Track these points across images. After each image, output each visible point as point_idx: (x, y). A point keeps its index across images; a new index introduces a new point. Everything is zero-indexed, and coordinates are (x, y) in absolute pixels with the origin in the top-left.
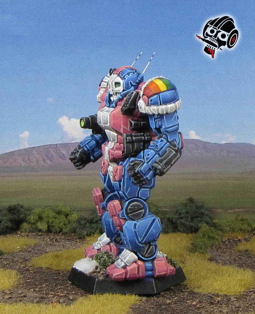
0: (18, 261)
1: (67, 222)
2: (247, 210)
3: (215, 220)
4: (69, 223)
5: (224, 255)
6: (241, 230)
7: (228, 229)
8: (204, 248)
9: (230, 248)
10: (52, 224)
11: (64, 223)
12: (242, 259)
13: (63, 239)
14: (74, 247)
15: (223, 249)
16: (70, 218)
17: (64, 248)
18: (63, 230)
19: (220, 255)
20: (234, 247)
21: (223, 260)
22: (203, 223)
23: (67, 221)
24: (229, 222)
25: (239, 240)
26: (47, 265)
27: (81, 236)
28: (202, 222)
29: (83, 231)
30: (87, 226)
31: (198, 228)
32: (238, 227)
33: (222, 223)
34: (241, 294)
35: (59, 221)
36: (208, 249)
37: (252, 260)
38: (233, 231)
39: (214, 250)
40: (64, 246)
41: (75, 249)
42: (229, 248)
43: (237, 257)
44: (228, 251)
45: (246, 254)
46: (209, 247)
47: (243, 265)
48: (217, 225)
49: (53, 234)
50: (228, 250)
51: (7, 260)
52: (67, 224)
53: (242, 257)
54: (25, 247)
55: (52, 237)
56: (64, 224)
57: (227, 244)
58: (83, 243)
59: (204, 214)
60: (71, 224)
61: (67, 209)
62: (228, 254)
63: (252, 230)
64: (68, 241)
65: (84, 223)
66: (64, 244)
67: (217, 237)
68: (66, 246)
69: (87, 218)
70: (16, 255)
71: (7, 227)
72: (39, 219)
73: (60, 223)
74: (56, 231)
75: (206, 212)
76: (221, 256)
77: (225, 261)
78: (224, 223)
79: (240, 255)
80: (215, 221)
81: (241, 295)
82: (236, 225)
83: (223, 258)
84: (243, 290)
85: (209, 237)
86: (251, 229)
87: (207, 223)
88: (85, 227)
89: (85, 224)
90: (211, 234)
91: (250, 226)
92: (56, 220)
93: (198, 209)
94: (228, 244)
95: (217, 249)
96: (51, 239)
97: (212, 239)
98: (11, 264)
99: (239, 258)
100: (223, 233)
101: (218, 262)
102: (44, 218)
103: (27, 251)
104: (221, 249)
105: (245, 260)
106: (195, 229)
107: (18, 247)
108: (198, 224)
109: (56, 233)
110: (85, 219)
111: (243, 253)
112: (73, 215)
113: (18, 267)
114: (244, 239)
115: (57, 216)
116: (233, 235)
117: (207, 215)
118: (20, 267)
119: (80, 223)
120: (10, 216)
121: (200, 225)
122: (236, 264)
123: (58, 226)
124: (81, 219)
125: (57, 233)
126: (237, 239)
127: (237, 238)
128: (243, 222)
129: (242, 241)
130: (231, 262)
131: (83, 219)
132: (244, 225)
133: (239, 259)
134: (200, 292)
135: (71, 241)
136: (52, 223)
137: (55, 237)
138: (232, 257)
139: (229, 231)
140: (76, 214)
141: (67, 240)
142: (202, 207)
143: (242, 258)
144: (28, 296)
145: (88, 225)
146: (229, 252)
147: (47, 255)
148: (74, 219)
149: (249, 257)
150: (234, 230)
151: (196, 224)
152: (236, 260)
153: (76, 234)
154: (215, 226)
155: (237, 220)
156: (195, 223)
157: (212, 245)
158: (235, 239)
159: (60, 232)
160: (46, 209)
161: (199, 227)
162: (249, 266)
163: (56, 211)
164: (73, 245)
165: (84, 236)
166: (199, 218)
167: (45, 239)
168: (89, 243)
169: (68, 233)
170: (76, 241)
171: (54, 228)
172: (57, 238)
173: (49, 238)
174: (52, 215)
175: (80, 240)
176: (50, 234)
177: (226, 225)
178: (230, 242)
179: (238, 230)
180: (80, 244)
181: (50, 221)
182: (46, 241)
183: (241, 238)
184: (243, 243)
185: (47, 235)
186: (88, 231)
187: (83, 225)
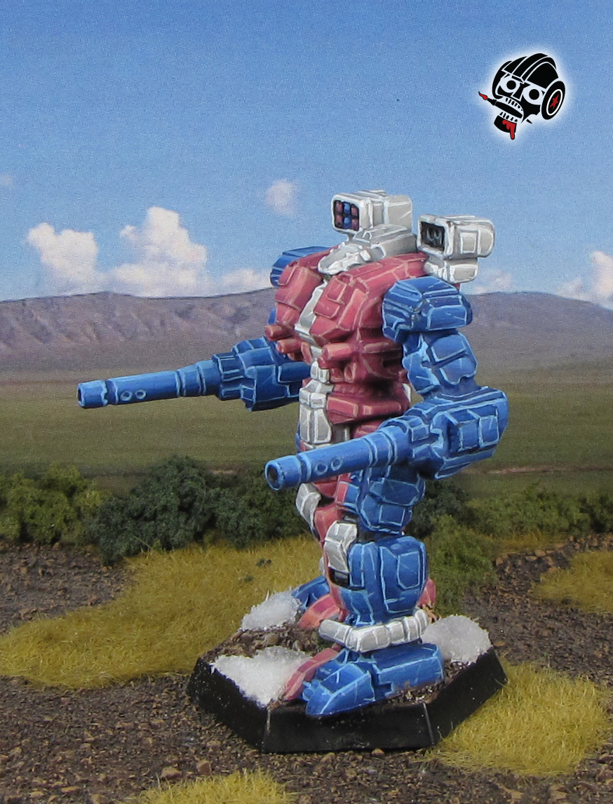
1: (72, 514)
3: (470, 499)
4: (80, 516)
5: (507, 616)
7: (507, 525)
9: (520, 590)
10: (32, 521)
11: (65, 517)
12: (557, 632)
13: (63, 565)
14: (94, 597)
15: (500, 593)
16: (82, 500)
17: (69, 599)
18: (65, 538)
19: (496, 618)
20: (529, 586)
21: (507, 637)
22: (440, 515)
23: (72, 510)
25: (539, 560)
27: (114, 558)
28: (438, 511)
29: (118, 544)
30: (129, 528)
31: (429, 526)
32: (532, 520)
33: (491, 508)
35: (51, 511)
36: (461, 596)
37: (585, 636)
38: (520, 528)
39: (478, 598)
40: (65, 590)
41: (94, 603)
42: (517, 589)
43: (542, 622)
44: (516, 600)
45: (567, 613)
46: (465, 591)
47: (563, 657)
48: (477, 514)
49: (36, 549)
50: (514, 596)
52: (72, 520)
55: (33, 559)
56: (66, 521)
57: (509, 577)
60: (85, 520)
61: (72, 475)
62: (517, 614)
63: (571, 525)
64: (77, 570)
65: (120, 520)
66: (67, 585)
68: (71, 592)
73: (53, 515)
74: (44, 540)
76: (499, 618)
78: (497, 509)
80: (474, 504)
82: (529, 514)
83: (507, 630)
84: (581, 757)
85: (462, 559)
86: (568, 524)
87: (452, 512)
88: (120, 532)
89: (123, 522)
90: (466, 553)
91: (565, 514)
92: (43, 510)
94: (513, 576)
95: (484, 593)
99: (550, 628)
100: (493, 536)
102: (9, 502)
104: (496, 595)
105: (567, 633)
106: (420, 530)
108: (427, 517)
109: (43, 543)
110: (123, 508)
111: (557, 609)
112: (88, 495)
114: (552, 557)
115: (44, 495)
116: (522, 542)
117: (452, 489)
119: (108, 524)
121: (433, 520)
123: (48, 527)
124: (112, 509)
125: (45, 544)
126: (534, 558)
127: (534, 555)
128: (545, 503)
129: (549, 567)
131: (117, 509)
132: (548, 510)
133: (550, 632)
134: (458, 766)
135: (85, 573)
136: (32, 517)
137: (42, 559)
138: (528, 626)
139: (511, 531)
140: (95, 490)
141: (75, 567)
143: (559, 628)
145: (129, 525)
146: (520, 606)
148: (91, 506)
149: (575, 625)
150: (522, 528)
151: (424, 518)
152: (542, 637)
153: (99, 550)
154: (472, 518)
155: (529, 498)
156: (421, 515)
158: (527, 558)
159: (54, 540)
160: (15, 476)
161: (433, 525)
163: (43, 481)
164: (90, 586)
165: (120, 558)
166: (430, 500)
167: (16, 567)
168: (134, 578)
169: (76, 546)
170: (100, 573)
171: (38, 530)
172: (48, 563)
173: (26, 564)
174: (31, 497)
175: (111, 568)
176: (28, 545)
177: (501, 515)
178: (514, 566)
179: (535, 527)
180: (110, 584)
181: (28, 511)
182: (18, 574)
183: (544, 554)
184: (551, 570)
185: (20, 550)
186: (131, 543)
187: (116, 525)
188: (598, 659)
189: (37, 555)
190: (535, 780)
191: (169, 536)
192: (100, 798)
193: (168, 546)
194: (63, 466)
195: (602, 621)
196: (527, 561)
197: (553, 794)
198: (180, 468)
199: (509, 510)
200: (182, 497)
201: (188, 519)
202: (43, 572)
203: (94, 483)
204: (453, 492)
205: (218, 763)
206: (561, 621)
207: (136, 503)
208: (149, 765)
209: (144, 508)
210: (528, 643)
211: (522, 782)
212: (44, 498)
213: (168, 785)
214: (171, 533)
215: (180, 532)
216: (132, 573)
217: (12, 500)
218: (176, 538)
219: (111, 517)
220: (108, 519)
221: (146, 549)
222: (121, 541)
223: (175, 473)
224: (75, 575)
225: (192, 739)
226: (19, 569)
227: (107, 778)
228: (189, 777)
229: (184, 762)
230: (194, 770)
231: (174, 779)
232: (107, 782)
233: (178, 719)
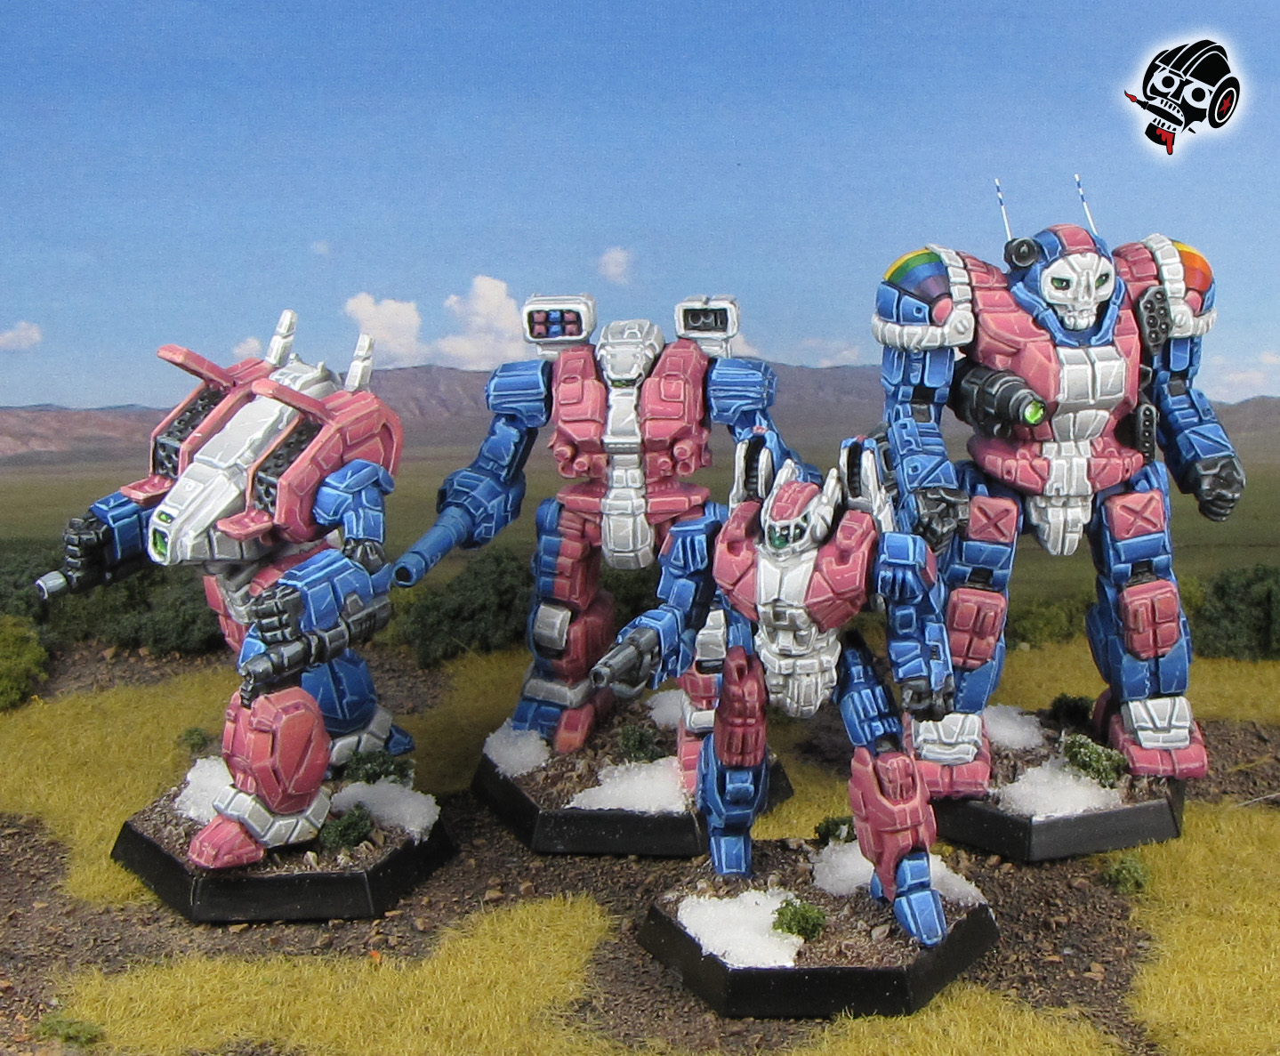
13: (377, 668)
14: (411, 705)
27: (430, 660)
29: (433, 646)
30: (446, 629)
60: (398, 619)
69: (443, 605)
88: (436, 634)
89: (439, 623)
110: (439, 608)
124: (428, 608)
131: (433, 608)
135: (399, 677)
141: (388, 670)
145: (446, 626)
164: (406, 692)
165: (437, 661)
168: (451, 682)
169: (389, 647)
170: (416, 677)
175: (427, 671)
180: (426, 690)
186: (448, 644)
187: (432, 625)
191: (487, 638)
192: (424, 922)
193: (486, 648)
198: (498, 561)
200: (500, 594)
201: (507, 618)
205: (542, 884)
207: (453, 601)
208: (471, 887)
209: (461, 608)
213: (491, 907)
214: (490, 633)
215: (501, 632)
216: (450, 677)
218: (497, 637)
219: (427, 617)
220: (423, 619)
221: (464, 651)
222: (437, 642)
223: (493, 568)
224: (389, 679)
225: (515, 860)
227: (430, 901)
228: (512, 900)
229: (507, 884)
230: (517, 892)
231: (497, 902)
232: (430, 905)
233: (501, 838)
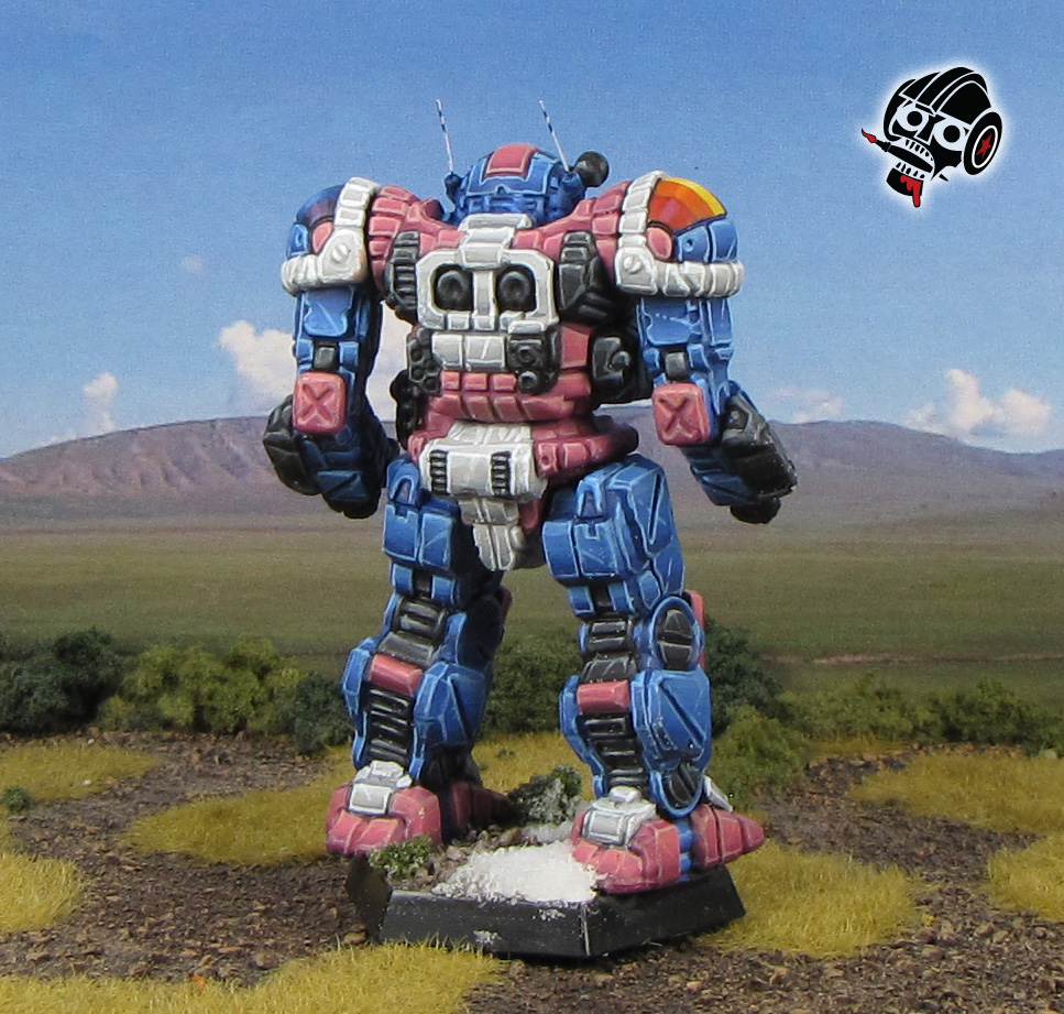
0: (83, 829)
1: (262, 695)
2: (880, 658)
3: (783, 692)
4: (271, 696)
5: (812, 816)
6: (875, 729)
7: (829, 724)
8: (740, 792)
9: (835, 792)
10: (210, 704)
12: (872, 832)
13: (247, 754)
14: (283, 783)
15: (808, 795)
16: (275, 679)
17: (250, 786)
18: (252, 725)
19: (797, 818)
20: (847, 788)
21: (808, 834)
22: (740, 704)
23: (263, 690)
24: (832, 700)
25: (867, 765)
26: (183, 846)
27: (313, 745)
28: (737, 701)
29: (318, 728)
30: (333, 708)
31: (725, 718)
32: (864, 720)
33: (810, 703)
34: (863, 953)
35: (234, 690)
36: (756, 795)
37: (907, 835)
38: (847, 731)
39: (778, 798)
40: (247, 778)
41: (285, 788)
42: (831, 791)
43: (855, 822)
44: (827, 802)
45: (890, 815)
46: (762, 790)
47: (874, 855)
48: (791, 710)
49: (214, 738)
50: (825, 797)
51: (44, 825)
52: (261, 703)
53: (877, 825)
54: (110, 781)
55: (209, 747)
56: (253, 703)
57: (824, 780)
58: (316, 771)
59: (744, 673)
60: (277, 702)
61: (265, 651)
62: (826, 814)
63: (916, 728)
64: (264, 760)
65: (323, 698)
66: (248, 774)
67: (788, 753)
68: (254, 780)
69: (332, 682)
70: (78, 809)
71: (51, 710)
72: (164, 683)
73: (237, 696)
74: (225, 729)
75: (754, 666)
76: (800, 818)
77: (813, 838)
78: (818, 704)
79: (866, 818)
80: (787, 697)
81: (860, 957)
82: (860, 712)
83: (808, 828)
84: (867, 940)
85: (761, 752)
86: (911, 727)
87: (757, 703)
88: (322, 714)
89: (326, 702)
90: (767, 744)
91: (910, 716)
92: (225, 688)
93: (727, 653)
94: (829, 779)
95: (788, 795)
96: (205, 753)
97: (771, 759)
98: (57, 840)
99: (864, 828)
100: (810, 738)
101: (789, 840)
102: (181, 679)
103: (116, 796)
104: (802, 796)
105: (885, 833)
107: (87, 782)
108: (723, 707)
109: (224, 733)
111: (879, 811)
112: (284, 672)
113: (81, 851)
114: (885, 761)
115: (229, 673)
116: (849, 745)
117: (758, 676)
118: (87, 850)
119: (306, 700)
120: (62, 673)
121: (729, 710)
122: (852, 851)
123: (232, 709)
124: (313, 685)
125: (226, 733)
126: (862, 762)
127: (861, 759)
128: (884, 702)
129: (877, 770)
130: (833, 843)
131: (320, 686)
132: (888, 711)
133: (864, 832)
135: (274, 763)
136: (211, 698)
137: (220, 748)
138: (837, 826)
139: (835, 732)
140: (294, 667)
141: (262, 757)
142: (740, 646)
143: (875, 828)
144: (107, 952)
145: (335, 705)
146: (829, 808)
147: (186, 808)
148: (288, 686)
149: (896, 826)
150: (849, 729)
151: (718, 709)
152: (852, 836)
153: (294, 738)
154: (783, 714)
155: (863, 694)
157: (772, 781)
158: (852, 762)
159: (237, 730)
160: (192, 649)
161: (729, 718)
162: (896, 855)
163: (228, 656)
164: (280, 775)
165: (320, 747)
166: (727, 686)
167: (185, 754)
168: (340, 766)
169: (265, 735)
170: (294, 764)
171: (217, 715)
172: (228, 751)
173: (199, 751)
174: (210, 672)
175: (307, 757)
176: (204, 735)
177: (822, 712)
178: (834, 770)
179: (866, 728)
180: (305, 774)
181: (205, 690)
182: (188, 762)
183: (875, 758)
184: (879, 774)
185: (194, 740)
186: (335, 727)
187: (317, 705)
188: (917, 856)
189: (214, 745)
190: (808, 959)
194: (256, 640)
195: (933, 822)
196: (850, 766)
197: (826, 971)
199: (833, 705)
202: (220, 760)
203: (292, 661)
204: (760, 681)
206: (879, 822)
210: (832, 840)
211: (791, 960)
212: (225, 675)
216: (335, 764)
217: (186, 676)
219: (311, 695)
220: (307, 697)
222: (322, 725)
224: (262, 765)
226: (190, 756)
